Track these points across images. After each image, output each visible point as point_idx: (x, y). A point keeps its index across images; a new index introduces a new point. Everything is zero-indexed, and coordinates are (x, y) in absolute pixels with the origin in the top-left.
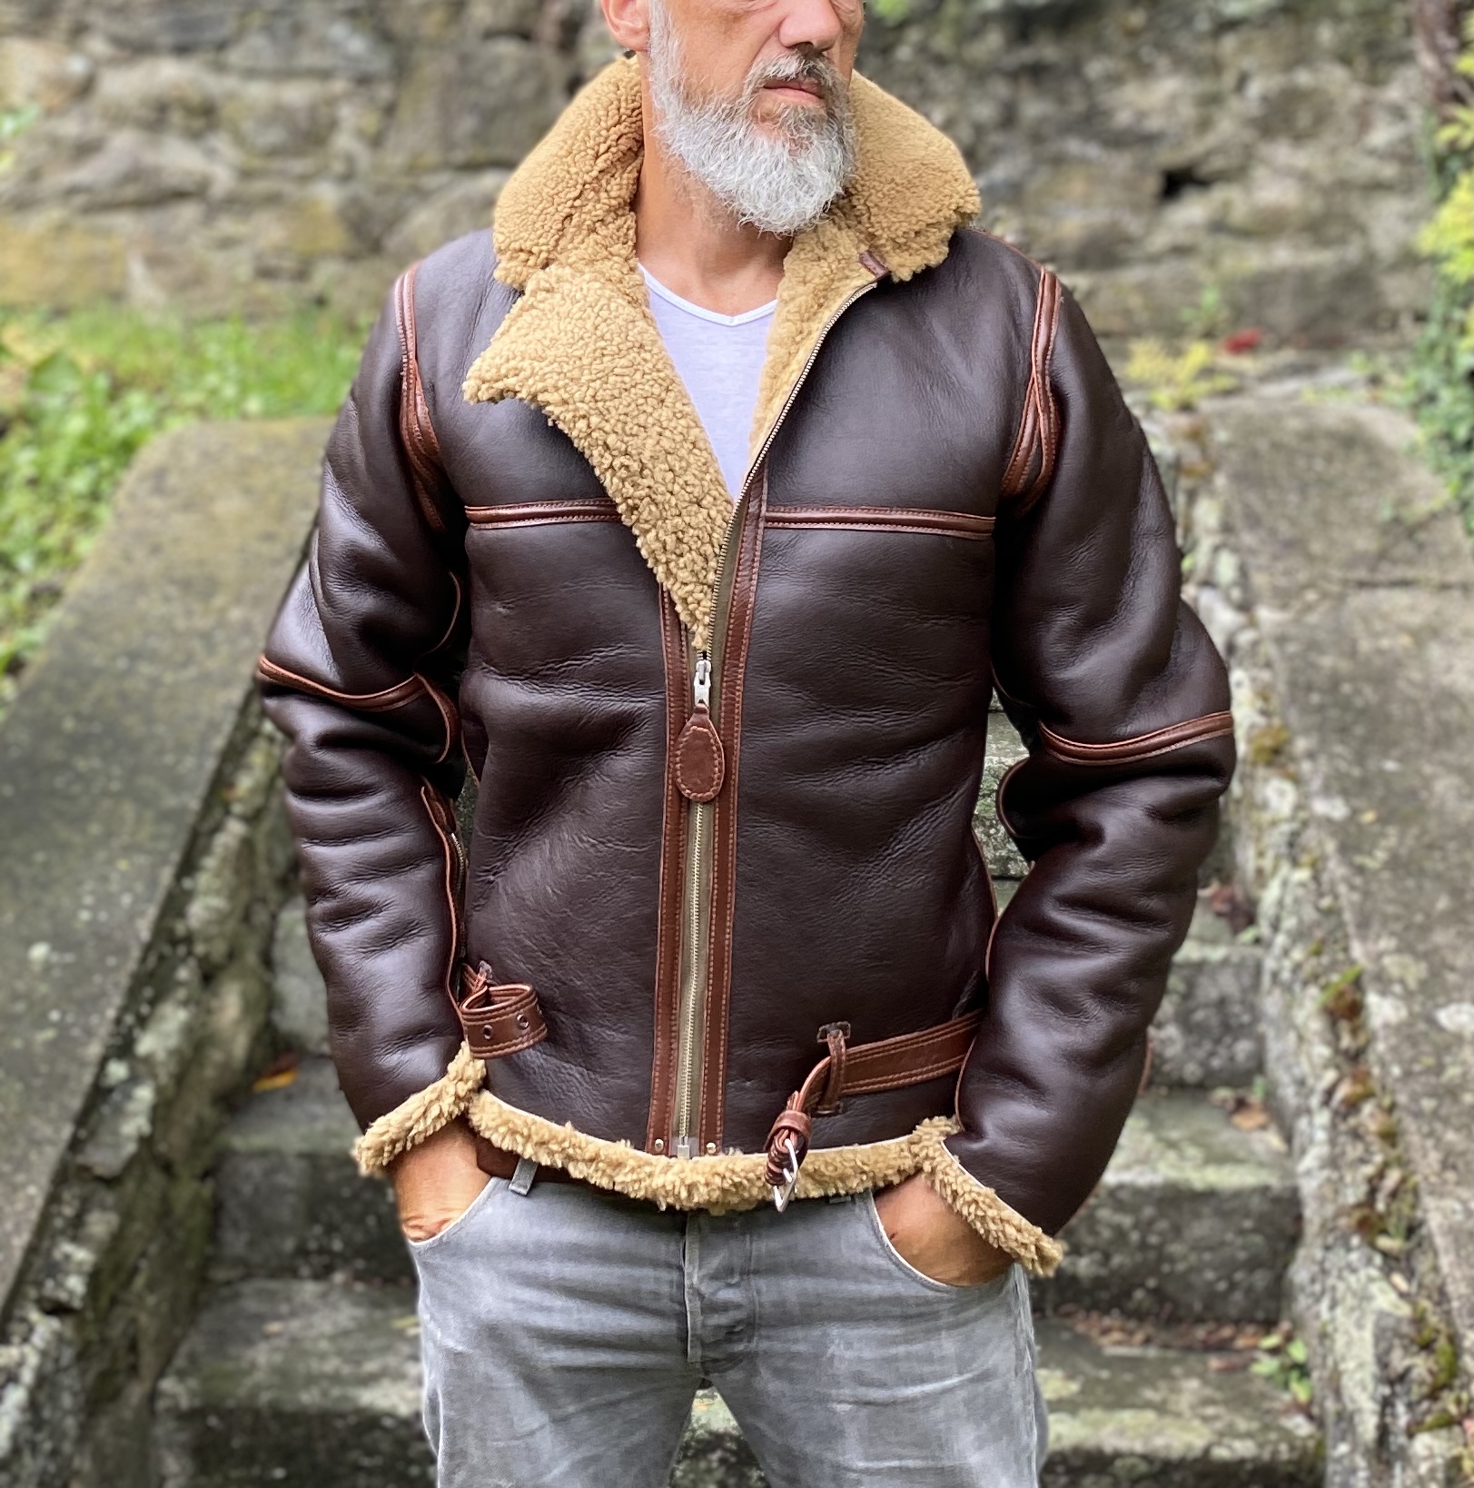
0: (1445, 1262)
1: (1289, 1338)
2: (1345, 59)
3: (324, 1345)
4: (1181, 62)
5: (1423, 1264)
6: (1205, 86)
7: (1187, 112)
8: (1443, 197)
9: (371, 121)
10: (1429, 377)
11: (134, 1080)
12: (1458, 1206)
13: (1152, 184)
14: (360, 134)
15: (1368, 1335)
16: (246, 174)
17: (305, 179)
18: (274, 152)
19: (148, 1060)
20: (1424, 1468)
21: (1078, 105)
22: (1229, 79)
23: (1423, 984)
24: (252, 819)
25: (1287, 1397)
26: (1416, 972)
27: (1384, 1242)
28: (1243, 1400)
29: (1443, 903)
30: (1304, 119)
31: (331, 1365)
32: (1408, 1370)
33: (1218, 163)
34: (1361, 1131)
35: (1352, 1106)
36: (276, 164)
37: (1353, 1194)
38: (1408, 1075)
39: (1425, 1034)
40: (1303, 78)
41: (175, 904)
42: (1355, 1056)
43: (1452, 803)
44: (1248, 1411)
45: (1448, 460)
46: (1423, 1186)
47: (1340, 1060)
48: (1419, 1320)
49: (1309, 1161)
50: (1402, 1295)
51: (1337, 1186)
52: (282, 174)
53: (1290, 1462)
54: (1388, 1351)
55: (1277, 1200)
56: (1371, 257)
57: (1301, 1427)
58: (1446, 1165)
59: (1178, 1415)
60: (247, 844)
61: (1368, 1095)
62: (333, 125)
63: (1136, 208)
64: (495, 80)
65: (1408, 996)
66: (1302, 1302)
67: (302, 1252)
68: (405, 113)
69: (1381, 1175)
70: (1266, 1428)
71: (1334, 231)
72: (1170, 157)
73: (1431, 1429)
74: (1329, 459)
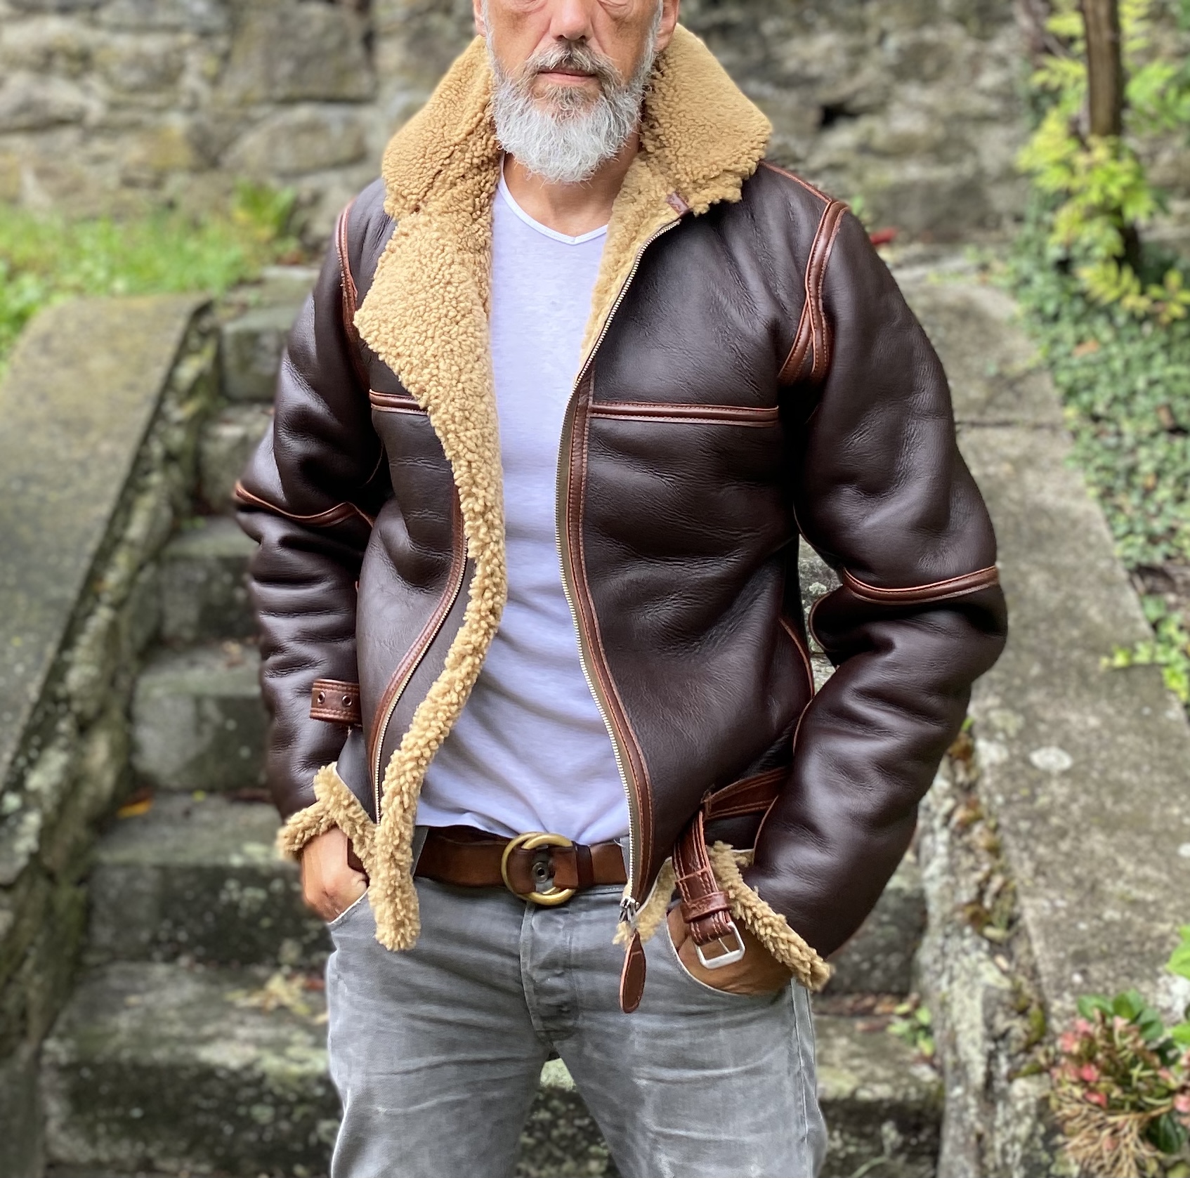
0: (1037, 947)
1: (917, 1006)
2: (961, 20)
3: (172, 1014)
4: (836, 23)
5: (1020, 949)
6: (853, 41)
7: (840, 60)
8: (1036, 127)
9: (211, 66)
10: (1025, 265)
11: (25, 808)
12: (1046, 904)
13: (813, 116)
14: (203, 75)
15: (977, 1004)
16: (114, 106)
17: (159, 110)
18: (135, 89)
19: (36, 793)
20: (1020, 1106)
21: (756, 55)
22: (872, 36)
23: (1021, 734)
24: (118, 606)
25: (915, 1051)
26: (1014, 723)
27: (990, 932)
28: (881, 1053)
29: (1036, 670)
30: (929, 66)
31: (178, 1029)
32: (1007, 1031)
33: (863, 100)
34: (973, 846)
35: (966, 826)
36: (137, 98)
37: (966, 895)
38: (1008, 802)
39: (1022, 772)
40: (929, 35)
41: (57, 672)
42: (969, 788)
43: (1042, 592)
44: (886, 1062)
45: (1039, 329)
46: (1020, 889)
47: (957, 791)
48: (1016, 992)
49: (933, 869)
50: (1004, 973)
51: (954, 888)
52: (141, 106)
53: (917, 1101)
54: (993, 1015)
55: (908, 900)
56: (980, 173)
57: (926, 1074)
58: (1038, 872)
59: (832, 1065)
60: (113, 626)
61: (978, 818)
62: (182, 68)
63: (800, 135)
64: (307, 34)
65: (1009, 742)
66: (927, 979)
67: (155, 941)
68: (237, 59)
69: (988, 880)
70: (899, 1075)
71: (952, 152)
72: (827, 95)
73: (1025, 1075)
74: (949, 327)
